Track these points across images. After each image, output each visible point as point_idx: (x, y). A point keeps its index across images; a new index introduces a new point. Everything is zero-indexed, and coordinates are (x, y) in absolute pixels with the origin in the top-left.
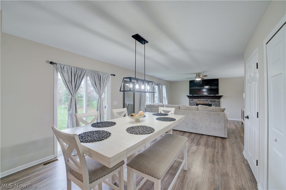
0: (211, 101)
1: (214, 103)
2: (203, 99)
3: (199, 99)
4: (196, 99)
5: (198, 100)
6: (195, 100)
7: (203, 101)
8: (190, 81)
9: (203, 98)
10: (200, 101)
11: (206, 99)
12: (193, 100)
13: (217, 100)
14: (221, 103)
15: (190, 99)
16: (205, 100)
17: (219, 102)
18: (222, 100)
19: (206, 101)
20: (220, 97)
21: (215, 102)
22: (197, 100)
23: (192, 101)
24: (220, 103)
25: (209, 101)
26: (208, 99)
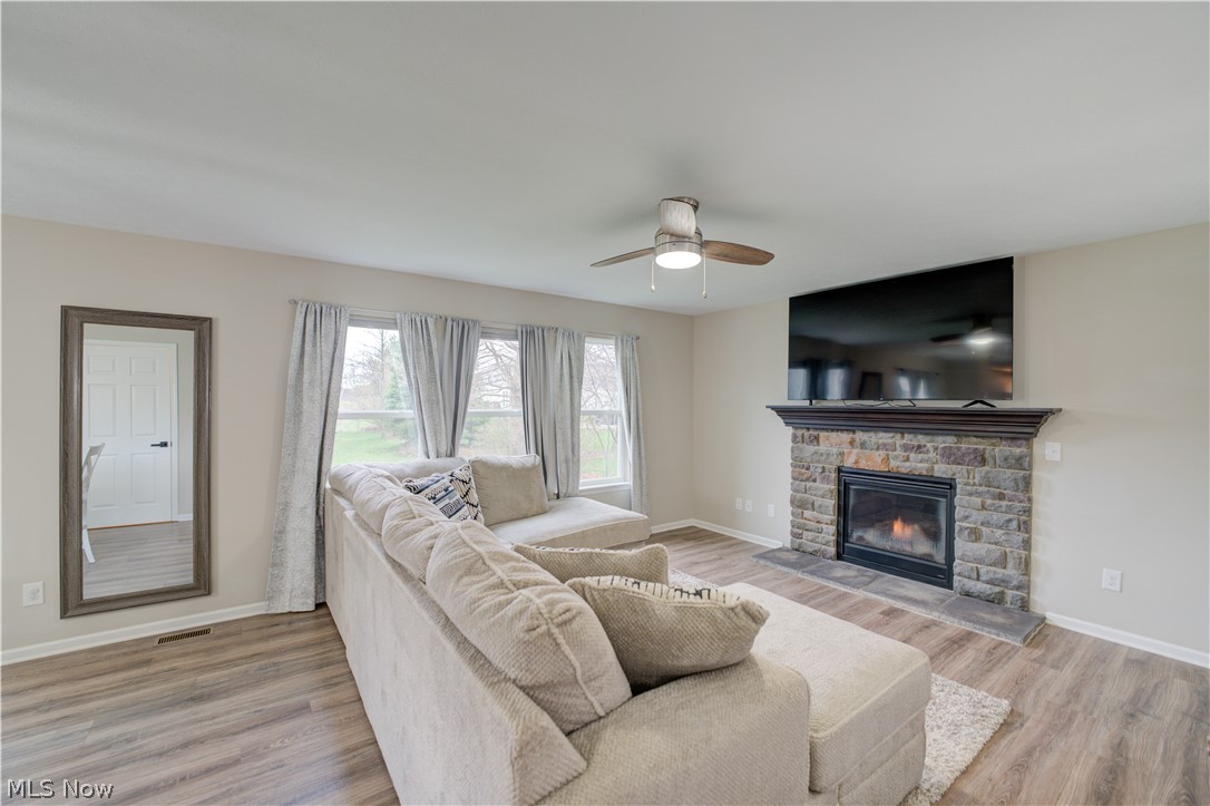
0: (950, 456)
1: (979, 473)
2: (884, 437)
3: (860, 436)
4: (834, 434)
5: (852, 443)
6: (827, 438)
7: (885, 446)
8: (791, 299)
9: (887, 429)
10: (863, 445)
11: (909, 439)
12: (817, 438)
13: (1001, 450)
14: (1037, 474)
15: (800, 432)
16: (898, 440)
17: (1023, 464)
18: (1048, 448)
19: (906, 448)
20: (1033, 421)
21: (983, 461)
22: (846, 437)
23: (812, 448)
24: (1027, 482)
25: (932, 455)
26: (921, 439)
